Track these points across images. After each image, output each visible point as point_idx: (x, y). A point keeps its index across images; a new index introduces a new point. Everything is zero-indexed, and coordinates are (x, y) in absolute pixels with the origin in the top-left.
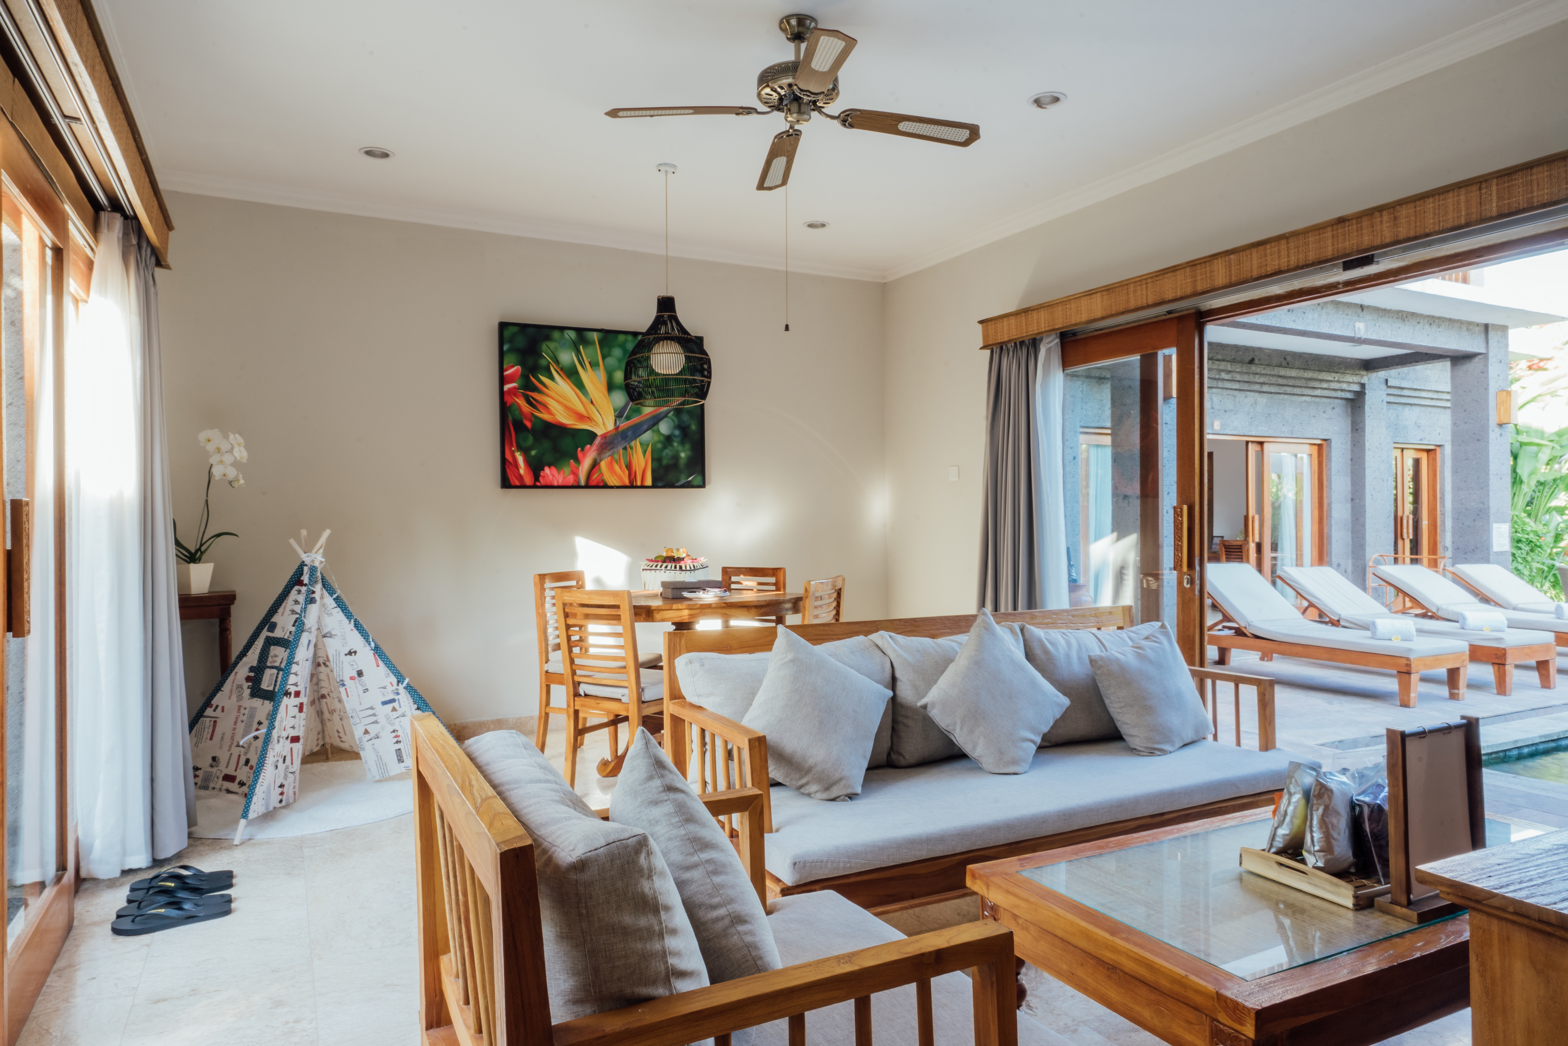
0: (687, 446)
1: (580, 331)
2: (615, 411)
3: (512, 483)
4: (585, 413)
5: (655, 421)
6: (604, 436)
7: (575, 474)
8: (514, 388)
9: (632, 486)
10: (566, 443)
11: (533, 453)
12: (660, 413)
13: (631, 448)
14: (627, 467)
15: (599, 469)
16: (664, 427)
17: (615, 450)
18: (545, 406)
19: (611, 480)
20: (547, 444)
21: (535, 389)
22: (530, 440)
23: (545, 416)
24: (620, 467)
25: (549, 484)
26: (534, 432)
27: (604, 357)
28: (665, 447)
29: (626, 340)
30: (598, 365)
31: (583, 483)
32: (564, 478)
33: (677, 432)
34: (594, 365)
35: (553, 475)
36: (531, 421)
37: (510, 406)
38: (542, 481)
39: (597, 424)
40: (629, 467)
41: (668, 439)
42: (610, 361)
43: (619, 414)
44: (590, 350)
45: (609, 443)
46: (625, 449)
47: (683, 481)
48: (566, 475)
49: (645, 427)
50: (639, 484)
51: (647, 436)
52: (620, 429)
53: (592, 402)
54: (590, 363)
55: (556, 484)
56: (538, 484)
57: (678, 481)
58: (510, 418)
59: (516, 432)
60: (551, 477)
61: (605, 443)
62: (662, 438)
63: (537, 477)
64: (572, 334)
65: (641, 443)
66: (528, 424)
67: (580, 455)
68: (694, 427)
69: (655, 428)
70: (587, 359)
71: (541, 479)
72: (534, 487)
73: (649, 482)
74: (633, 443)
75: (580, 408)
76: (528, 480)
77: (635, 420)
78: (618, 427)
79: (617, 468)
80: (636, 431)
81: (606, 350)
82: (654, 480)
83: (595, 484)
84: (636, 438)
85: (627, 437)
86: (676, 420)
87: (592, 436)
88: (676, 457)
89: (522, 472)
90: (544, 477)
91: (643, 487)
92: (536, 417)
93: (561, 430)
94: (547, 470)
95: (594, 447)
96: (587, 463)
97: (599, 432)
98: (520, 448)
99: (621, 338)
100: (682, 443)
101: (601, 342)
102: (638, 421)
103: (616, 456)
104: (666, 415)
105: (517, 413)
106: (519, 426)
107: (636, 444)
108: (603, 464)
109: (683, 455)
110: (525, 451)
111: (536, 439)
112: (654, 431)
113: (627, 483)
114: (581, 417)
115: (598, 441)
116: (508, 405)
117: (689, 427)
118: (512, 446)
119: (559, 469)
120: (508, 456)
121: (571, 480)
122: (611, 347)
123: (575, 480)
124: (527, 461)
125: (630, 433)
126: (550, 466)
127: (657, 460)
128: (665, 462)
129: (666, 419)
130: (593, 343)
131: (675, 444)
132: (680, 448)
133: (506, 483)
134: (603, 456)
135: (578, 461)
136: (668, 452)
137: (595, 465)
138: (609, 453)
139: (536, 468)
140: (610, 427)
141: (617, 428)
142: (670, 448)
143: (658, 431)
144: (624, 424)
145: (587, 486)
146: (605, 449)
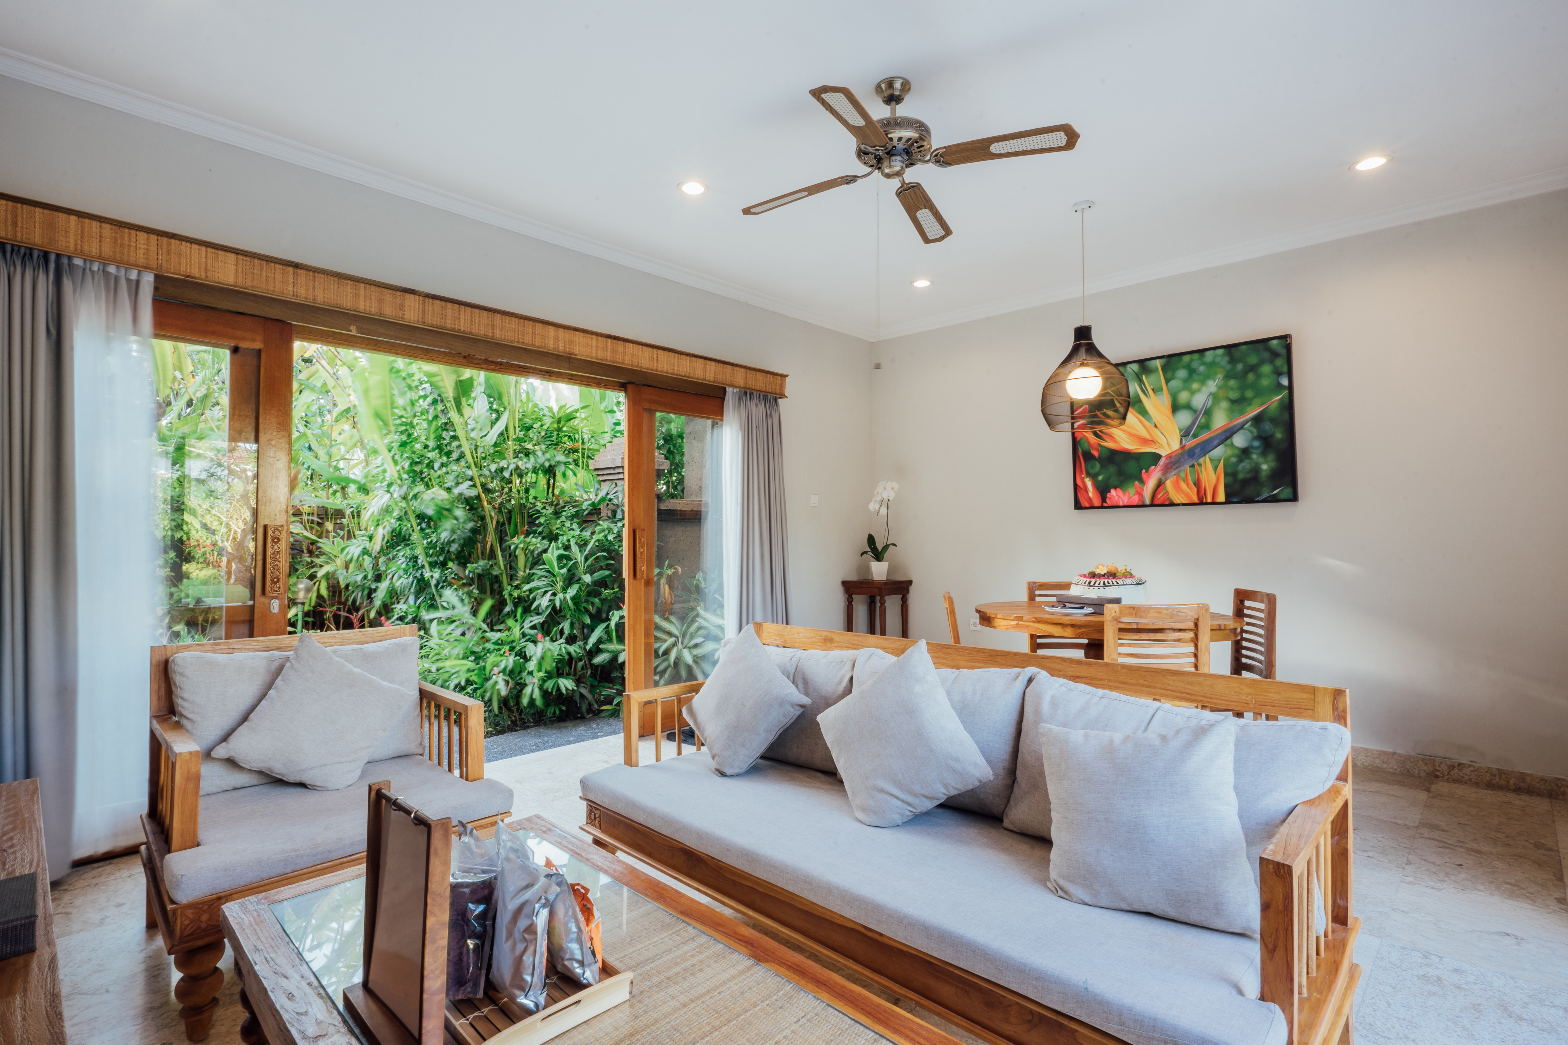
0: (1271, 457)
1: (1142, 362)
2: (1180, 430)
3: (1083, 505)
4: (1149, 437)
5: (1228, 434)
6: (1169, 456)
7: (1140, 494)
8: (1083, 424)
9: (1201, 503)
10: (1131, 467)
11: (1100, 478)
12: (1234, 426)
13: (1200, 465)
14: (1195, 484)
15: (1165, 488)
16: (1239, 440)
17: (1182, 468)
18: (1111, 436)
19: (1178, 498)
20: (1112, 469)
21: (1100, 423)
22: (1098, 467)
23: (1111, 445)
24: (1188, 485)
25: (1115, 504)
26: (1100, 460)
27: (1167, 381)
28: (1241, 461)
29: (1192, 360)
30: (1161, 389)
31: (1148, 502)
32: (1129, 498)
33: (1256, 444)
34: (1157, 390)
35: (1119, 496)
36: (1098, 450)
37: (1080, 440)
38: (1109, 502)
39: (1161, 446)
40: (1198, 484)
41: (1245, 452)
42: (1174, 384)
43: (1186, 433)
44: (1153, 377)
45: (1174, 462)
46: (1193, 466)
47: (1265, 495)
48: (1131, 495)
49: (1216, 442)
50: (1209, 500)
51: (1219, 451)
52: (1186, 448)
53: (1156, 426)
54: (1153, 389)
55: (1121, 504)
56: (1105, 505)
57: (1259, 495)
58: (1080, 450)
59: (1085, 462)
60: (1116, 498)
61: (1170, 463)
62: (1237, 452)
63: (1104, 499)
64: (1135, 367)
65: (1211, 459)
66: (1096, 454)
67: (1144, 476)
68: (1279, 435)
69: (1228, 442)
70: (1150, 386)
71: (1108, 501)
72: (1102, 507)
73: (1221, 497)
74: (1201, 460)
75: (1144, 433)
76: (1097, 502)
77: (1204, 436)
78: (1185, 446)
79: (1183, 485)
80: (1205, 448)
81: (1169, 374)
82: (1228, 495)
83: (1160, 502)
84: (1204, 455)
85: (1194, 454)
86: (1255, 431)
87: (1156, 457)
88: (1256, 470)
89: (1091, 495)
90: (1110, 498)
91: (1214, 503)
92: (1102, 447)
93: (1127, 455)
94: (1113, 492)
95: (1159, 468)
96: (1151, 483)
97: (1163, 453)
98: (1088, 474)
99: (1186, 358)
100: (1264, 454)
101: (1165, 368)
102: (1208, 437)
103: (1183, 475)
104: (1241, 427)
105: (1086, 445)
106: (1088, 456)
107: (1206, 460)
108: (1168, 484)
109: (1265, 467)
110: (1093, 477)
111: (1103, 466)
112: (1226, 446)
113: (1196, 500)
114: (1144, 441)
115: (1162, 461)
116: (1078, 439)
117: (1272, 436)
118: (1081, 473)
119: (1125, 491)
120: (1079, 482)
121: (1136, 500)
122: (1174, 370)
123: (1140, 500)
124: (1096, 486)
125: (1197, 451)
126: (1115, 488)
127: (1231, 474)
128: (1241, 476)
129: (1241, 432)
130: (1156, 370)
131: (1254, 456)
132: (1261, 460)
133: (1078, 506)
134: (1168, 475)
135: (1142, 481)
136: (1245, 465)
137: (1160, 484)
138: (1175, 472)
139: (1103, 491)
140: (1176, 446)
141: (1183, 447)
142: (1247, 461)
143: (1232, 444)
144: (1190, 443)
145: (1152, 505)
146: (1170, 468)
